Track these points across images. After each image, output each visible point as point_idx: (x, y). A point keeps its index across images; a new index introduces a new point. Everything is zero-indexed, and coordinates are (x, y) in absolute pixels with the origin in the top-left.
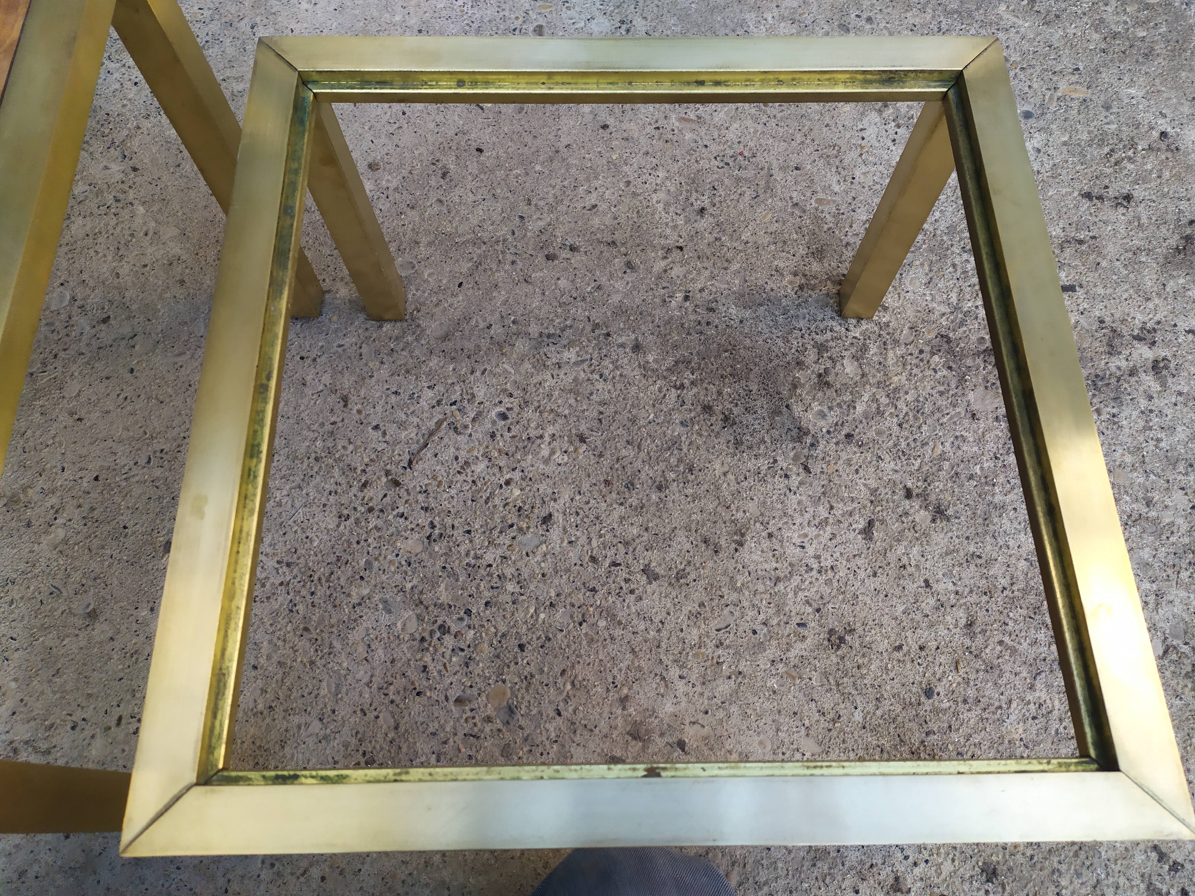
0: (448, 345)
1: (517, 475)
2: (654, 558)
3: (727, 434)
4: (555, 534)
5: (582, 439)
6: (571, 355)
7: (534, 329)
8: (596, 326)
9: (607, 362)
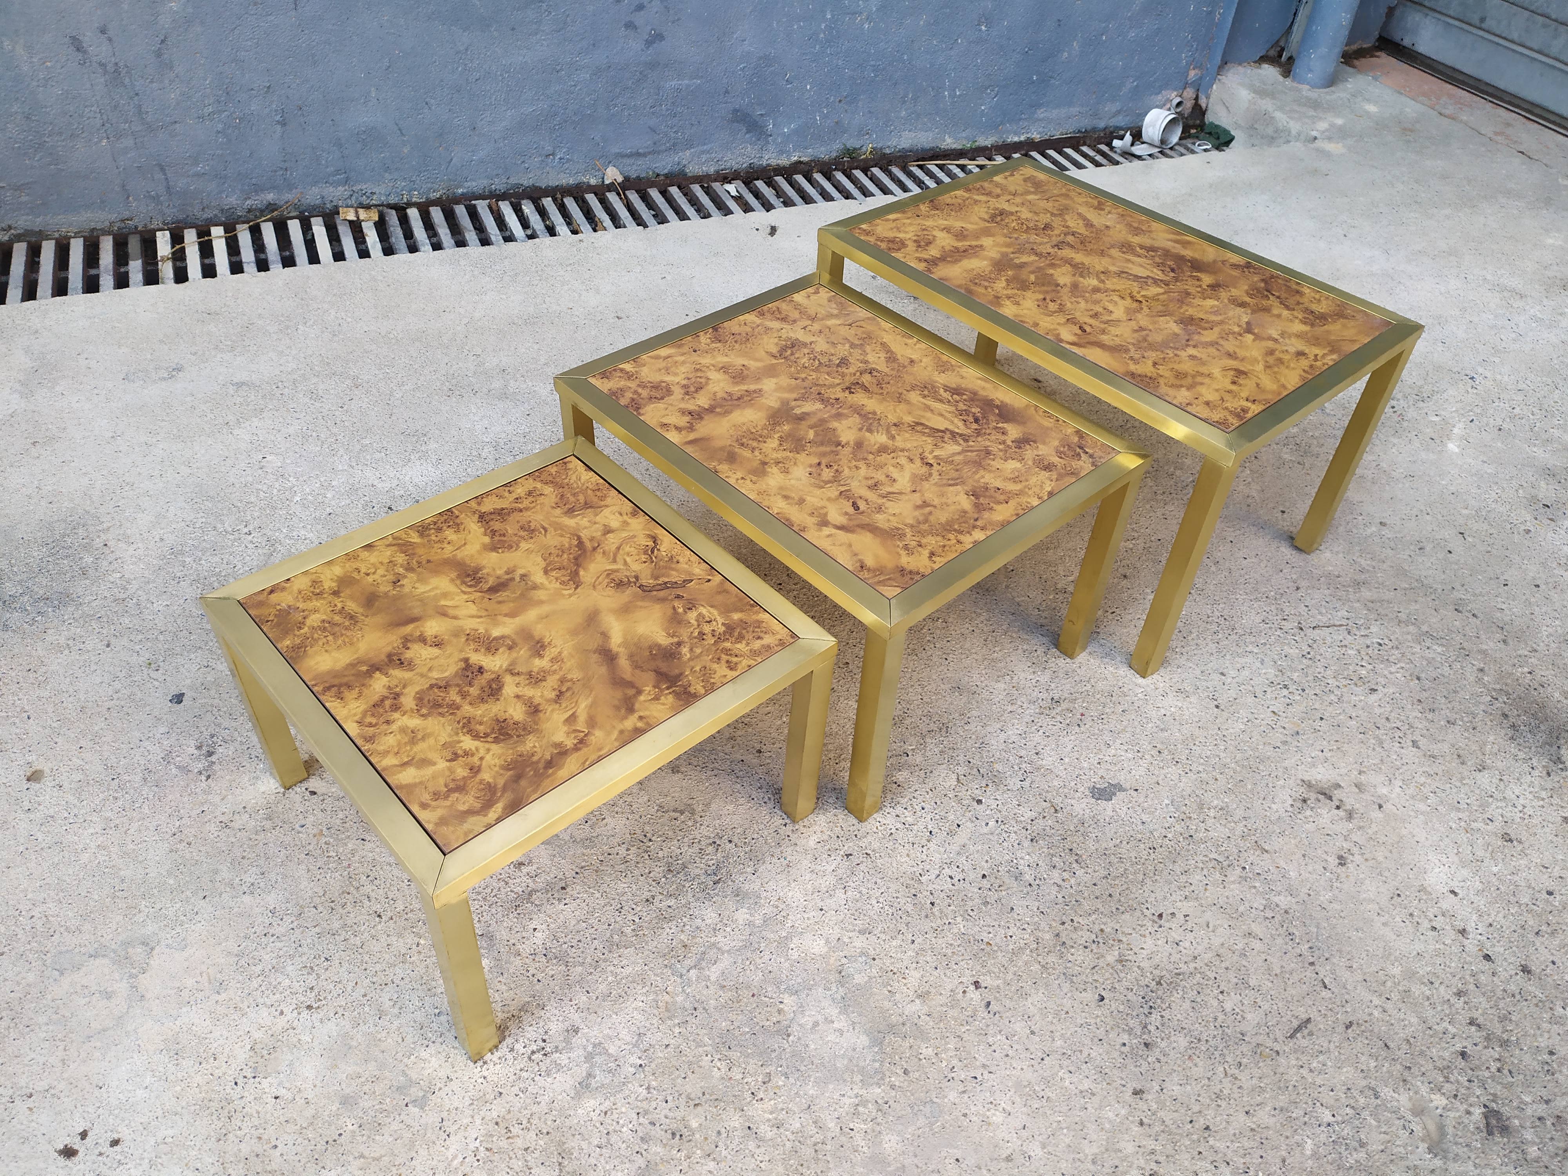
0: (1371, 605)
1: (1369, 667)
2: (1422, 742)
4: (1374, 697)
5: (1418, 679)
6: (1439, 649)
7: (1425, 628)
9: (1458, 665)
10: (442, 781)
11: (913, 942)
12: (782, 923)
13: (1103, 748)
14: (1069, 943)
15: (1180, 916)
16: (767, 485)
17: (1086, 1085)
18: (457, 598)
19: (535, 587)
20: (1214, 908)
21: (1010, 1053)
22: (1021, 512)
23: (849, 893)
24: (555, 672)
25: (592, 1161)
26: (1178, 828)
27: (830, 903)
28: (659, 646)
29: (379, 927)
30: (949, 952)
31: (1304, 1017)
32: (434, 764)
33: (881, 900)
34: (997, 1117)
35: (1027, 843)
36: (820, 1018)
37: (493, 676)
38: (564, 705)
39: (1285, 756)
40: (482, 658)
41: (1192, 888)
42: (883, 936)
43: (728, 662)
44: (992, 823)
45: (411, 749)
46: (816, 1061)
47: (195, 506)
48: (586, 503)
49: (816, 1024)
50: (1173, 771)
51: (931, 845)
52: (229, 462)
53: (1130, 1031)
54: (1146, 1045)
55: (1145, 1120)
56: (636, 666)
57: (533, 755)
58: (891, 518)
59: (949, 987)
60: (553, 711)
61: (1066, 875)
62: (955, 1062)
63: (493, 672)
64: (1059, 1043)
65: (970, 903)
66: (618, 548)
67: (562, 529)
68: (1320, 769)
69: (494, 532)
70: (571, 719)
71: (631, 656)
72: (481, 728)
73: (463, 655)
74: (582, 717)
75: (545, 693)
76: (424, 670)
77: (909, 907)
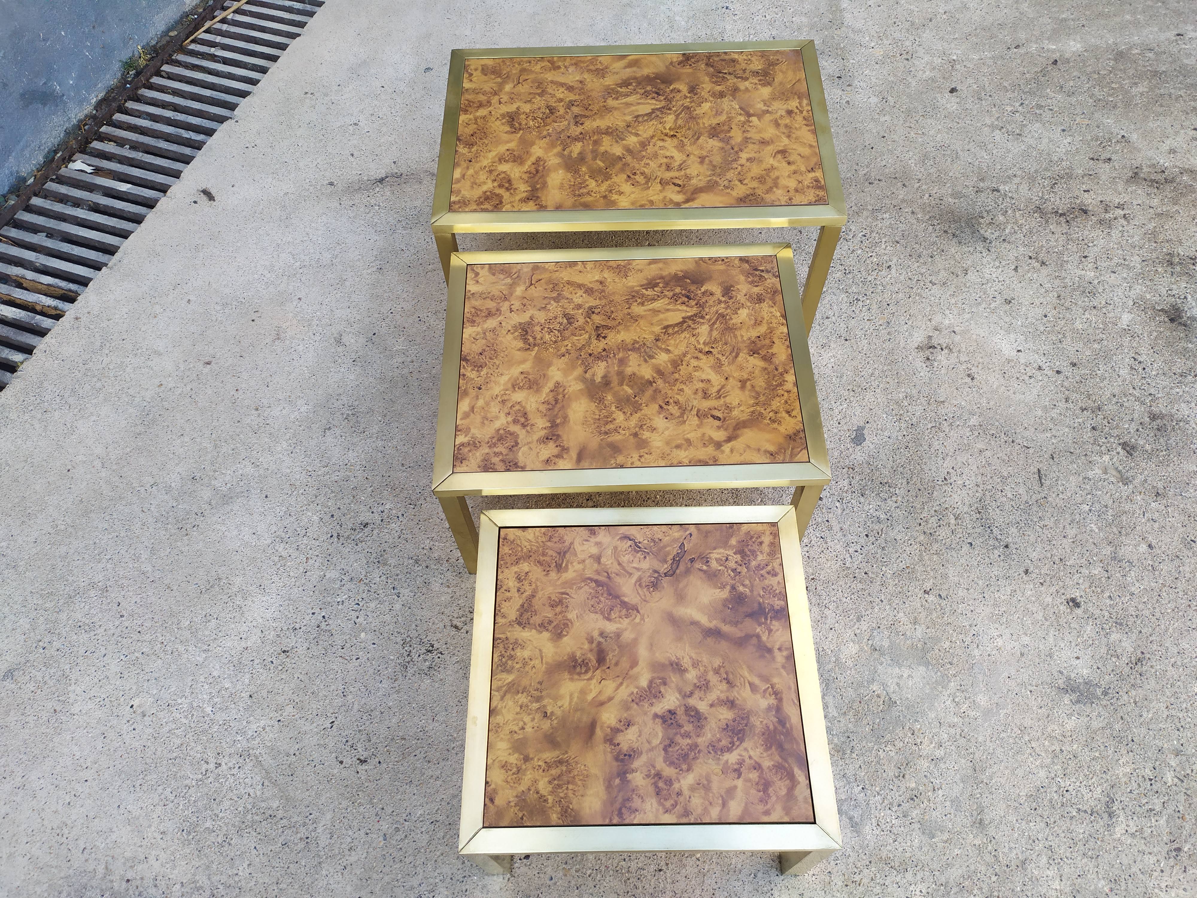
1: (874, 254)
2: (933, 279)
3: (955, 240)
4: (893, 271)
5: (897, 242)
6: (887, 216)
7: (870, 208)
8: (895, 206)
9: (903, 218)
10: (753, 791)
11: (882, 601)
12: (826, 654)
13: (831, 413)
14: (932, 531)
15: (951, 471)
16: (658, 448)
17: (1009, 589)
18: (592, 687)
19: (618, 635)
20: (957, 453)
21: (972, 608)
22: (788, 343)
23: (831, 607)
24: (706, 672)
25: (901, 849)
26: (903, 425)
27: (830, 621)
28: (726, 600)
29: (668, 875)
30: (899, 588)
31: (1036, 470)
32: (735, 787)
33: (846, 595)
34: (1000, 642)
35: (862, 499)
36: (896, 680)
37: (683, 708)
38: (739, 684)
39: (897, 342)
40: (661, 705)
41: (940, 451)
42: (868, 612)
43: (768, 573)
44: (838, 504)
45: (713, 793)
46: (918, 700)
47: (145, 788)
48: (559, 553)
49: (898, 684)
50: (869, 395)
51: (830, 544)
52: (111, 735)
53: (995, 548)
54: (1007, 546)
55: (1041, 581)
56: (736, 624)
57: (768, 727)
58: (741, 408)
59: (919, 605)
60: (738, 693)
61: (894, 499)
62: (960, 636)
63: (680, 706)
64: (980, 582)
65: (878, 556)
66: (619, 564)
67: (574, 584)
68: (916, 335)
69: (542, 625)
70: (753, 688)
71: (724, 621)
72: (724, 743)
73: (650, 715)
74: (757, 681)
75: (720, 688)
76: (646, 746)
77: (860, 586)
